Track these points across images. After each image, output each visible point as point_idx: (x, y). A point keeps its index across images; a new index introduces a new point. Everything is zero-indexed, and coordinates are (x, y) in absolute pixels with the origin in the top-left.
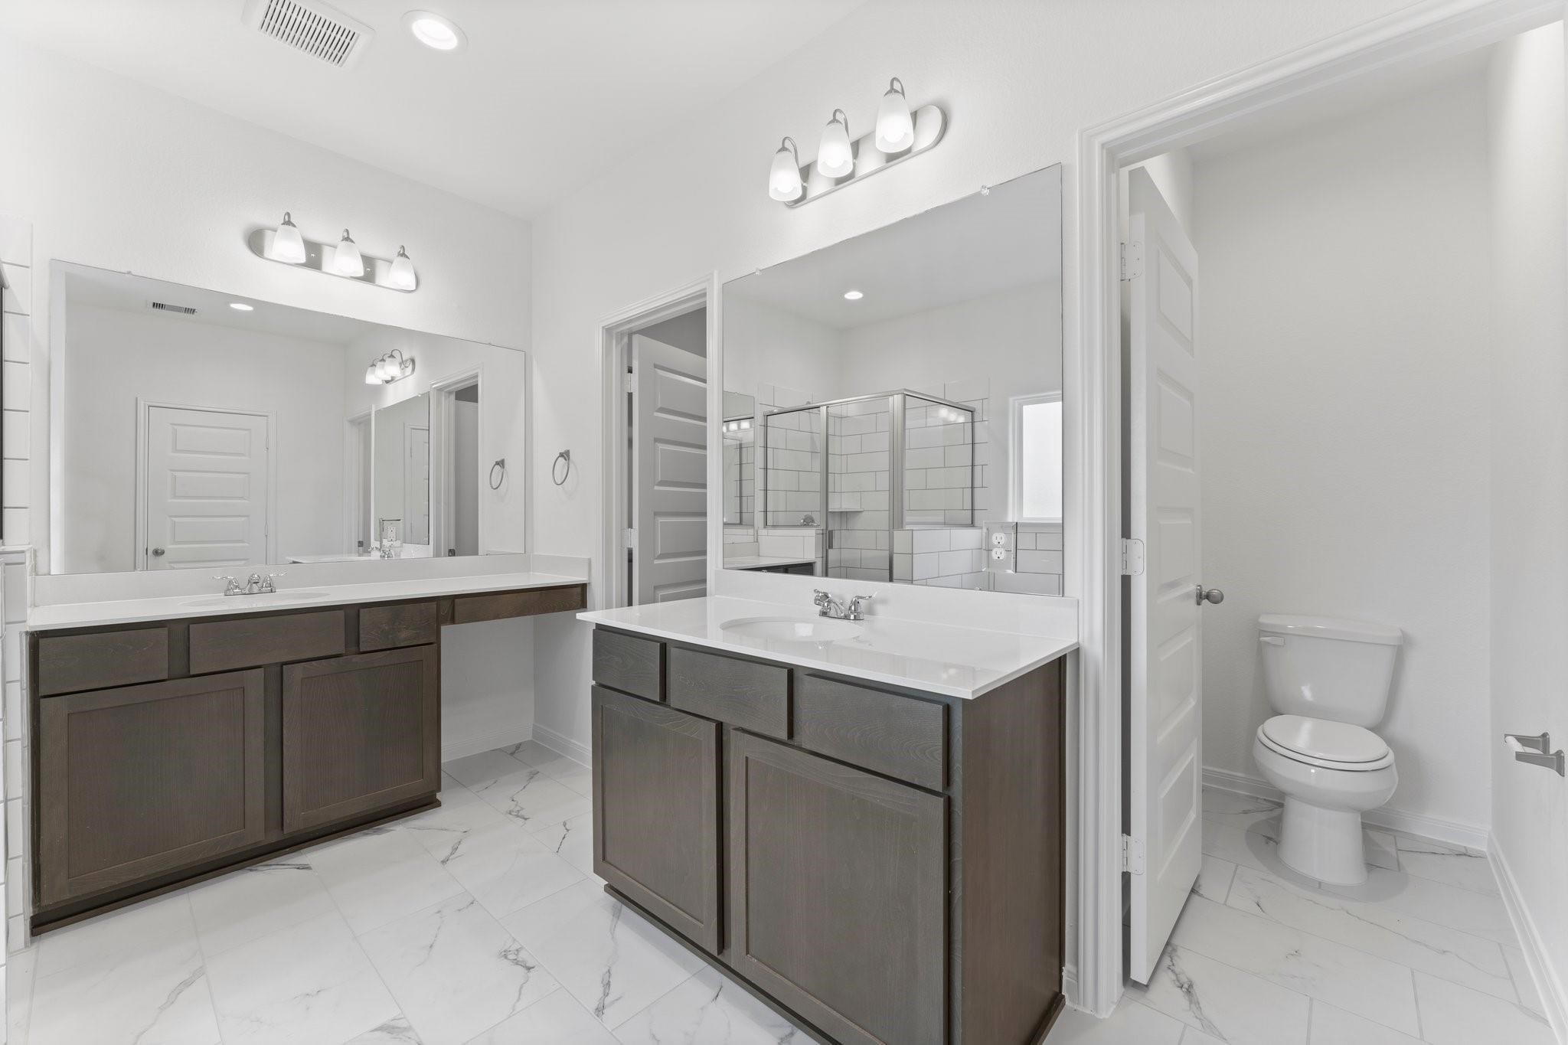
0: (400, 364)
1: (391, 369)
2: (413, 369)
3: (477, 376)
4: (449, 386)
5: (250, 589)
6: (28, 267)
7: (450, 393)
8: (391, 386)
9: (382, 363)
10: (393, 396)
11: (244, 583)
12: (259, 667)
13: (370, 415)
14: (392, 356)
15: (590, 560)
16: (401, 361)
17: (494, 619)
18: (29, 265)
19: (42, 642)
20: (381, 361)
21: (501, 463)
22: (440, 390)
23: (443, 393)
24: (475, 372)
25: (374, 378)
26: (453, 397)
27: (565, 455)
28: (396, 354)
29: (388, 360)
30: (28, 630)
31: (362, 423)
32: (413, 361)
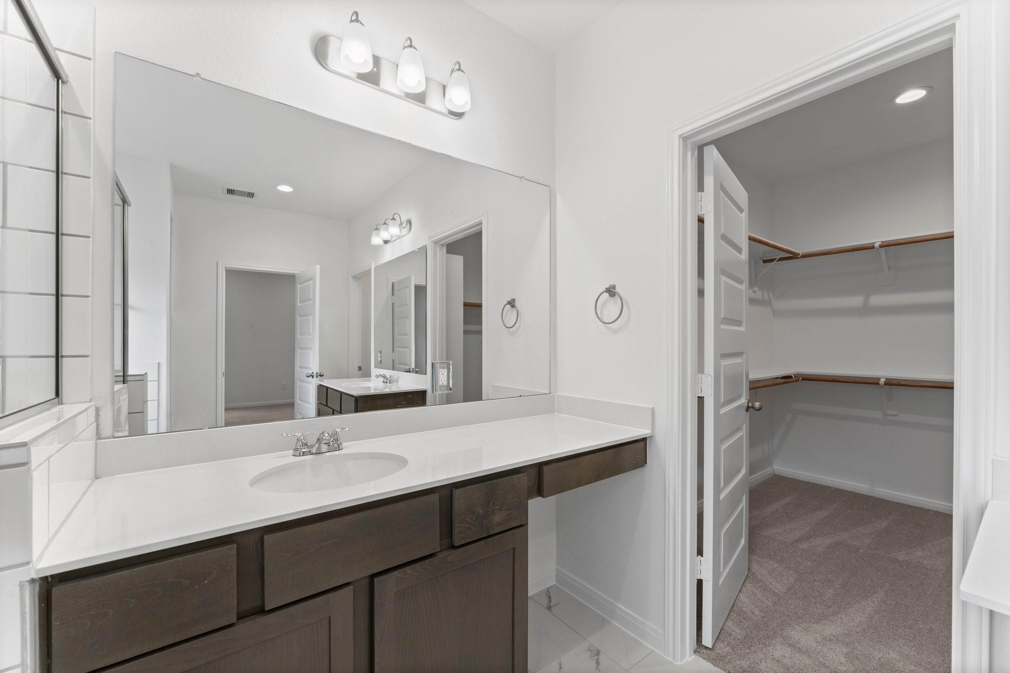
0: (400, 225)
1: (394, 230)
2: (410, 229)
3: (481, 224)
4: (442, 239)
5: (319, 447)
6: (89, 59)
7: (443, 245)
8: (389, 246)
9: (385, 226)
10: (389, 254)
11: (312, 441)
12: (348, 584)
13: (370, 270)
14: (393, 219)
15: (653, 410)
16: (400, 223)
17: (576, 487)
18: (91, 56)
19: (56, 592)
20: (384, 224)
21: (512, 303)
22: (436, 243)
23: (438, 246)
24: (480, 219)
25: (376, 240)
26: (445, 249)
27: (611, 291)
28: (396, 217)
29: (390, 222)
30: (34, 576)
31: (362, 277)
32: (409, 222)
